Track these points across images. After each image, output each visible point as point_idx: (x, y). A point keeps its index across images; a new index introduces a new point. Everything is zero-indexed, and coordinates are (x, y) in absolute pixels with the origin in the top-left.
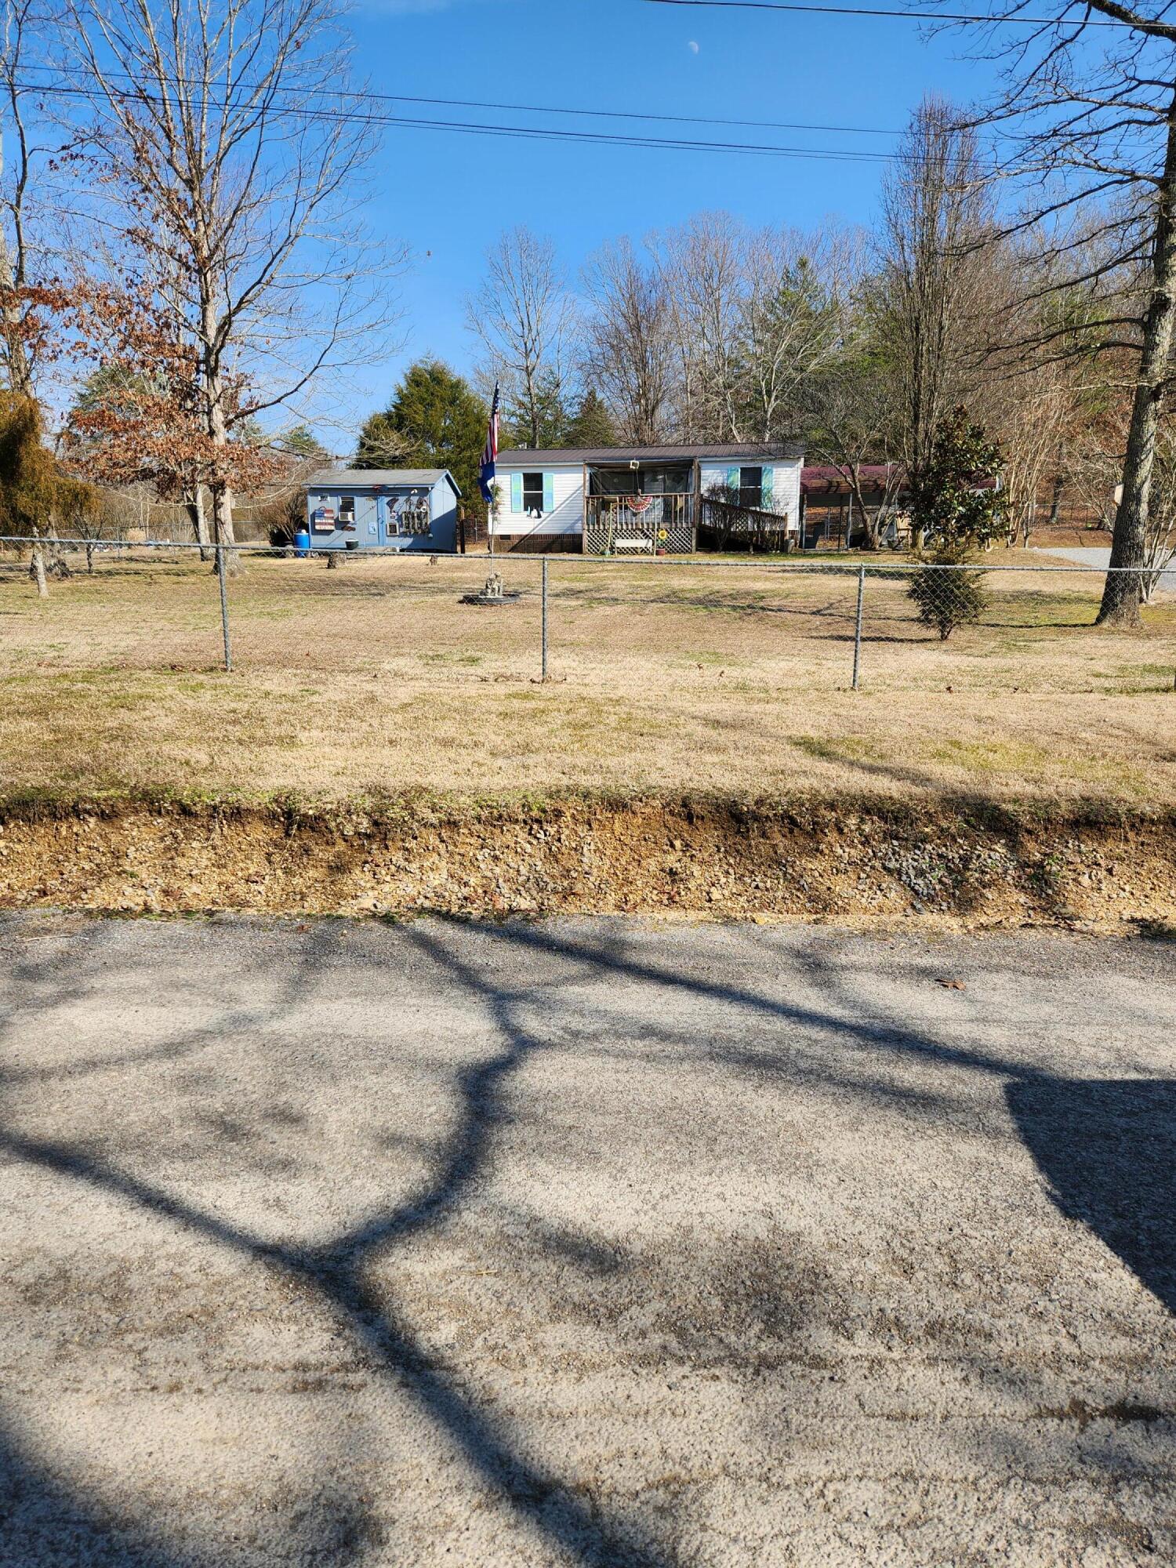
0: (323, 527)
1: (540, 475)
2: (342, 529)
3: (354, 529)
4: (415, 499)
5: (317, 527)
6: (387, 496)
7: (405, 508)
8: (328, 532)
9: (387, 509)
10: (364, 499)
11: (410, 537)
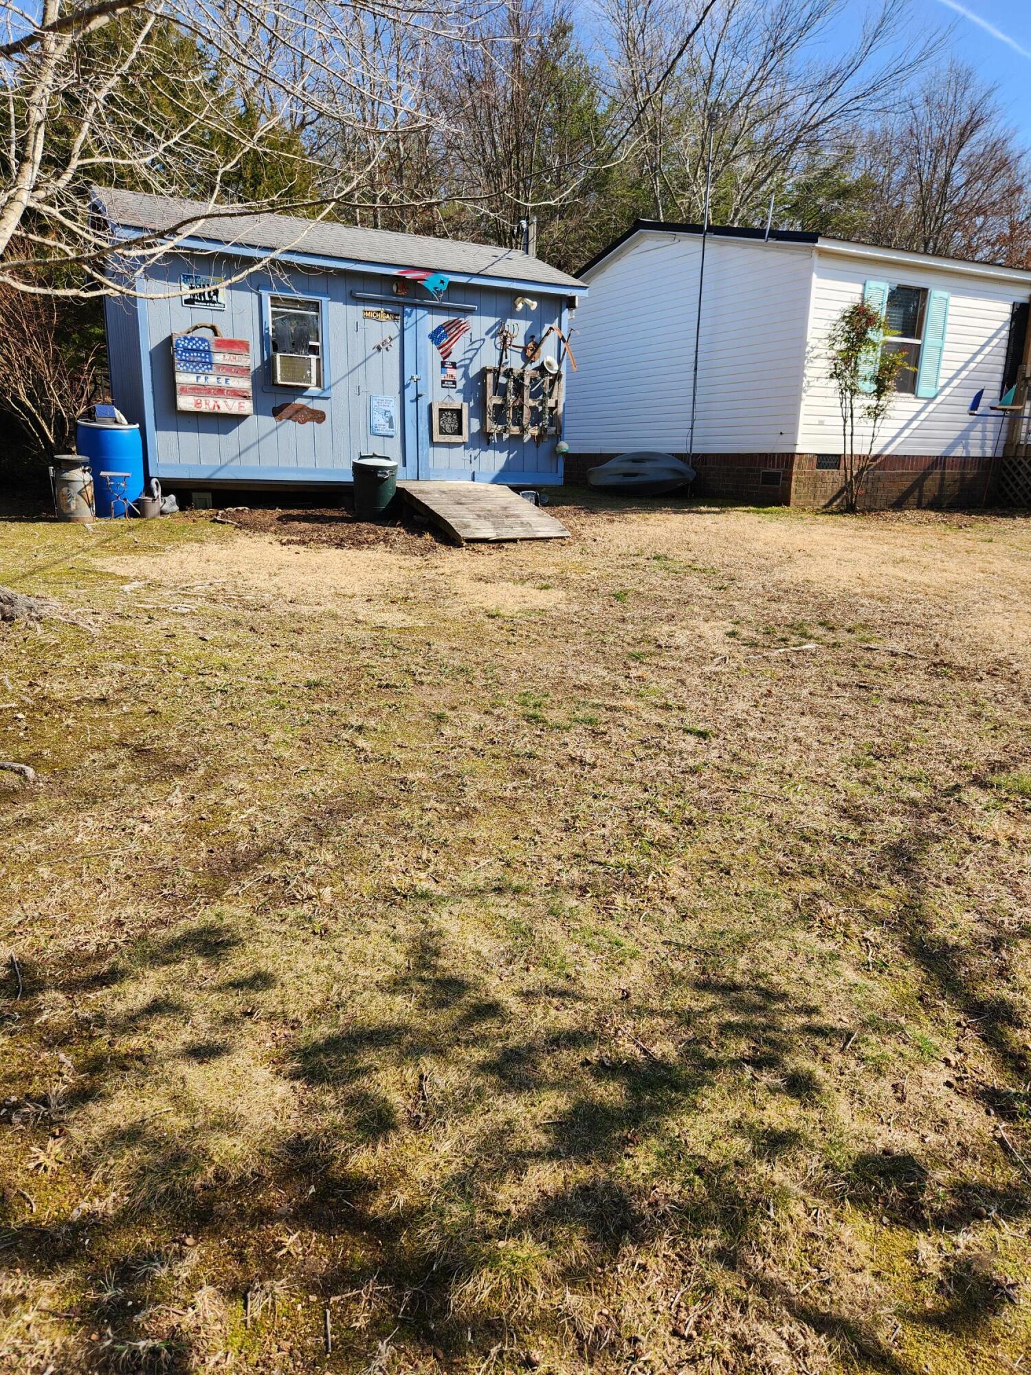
0: (208, 404)
1: (925, 290)
2: (276, 412)
3: (319, 417)
4: (519, 329)
5: (185, 403)
6: (434, 309)
7: (488, 357)
8: (226, 422)
9: (432, 354)
10: (356, 311)
11: (500, 447)
